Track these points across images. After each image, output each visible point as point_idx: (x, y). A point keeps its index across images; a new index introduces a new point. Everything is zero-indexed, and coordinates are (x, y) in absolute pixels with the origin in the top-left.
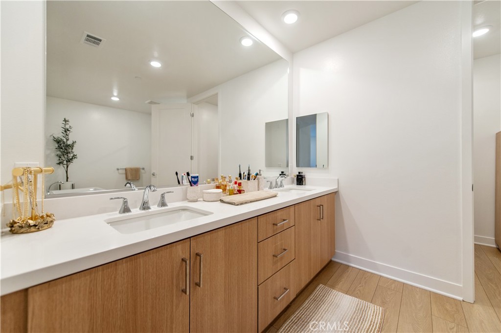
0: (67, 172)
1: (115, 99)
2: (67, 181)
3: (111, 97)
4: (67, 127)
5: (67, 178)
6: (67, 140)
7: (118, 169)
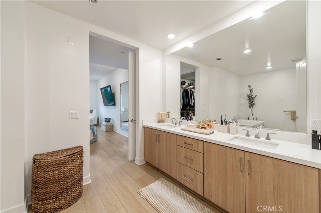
0: (252, 111)
1: (269, 68)
2: (252, 116)
3: (266, 67)
4: (251, 88)
5: (252, 114)
6: (252, 95)
7: (285, 111)
